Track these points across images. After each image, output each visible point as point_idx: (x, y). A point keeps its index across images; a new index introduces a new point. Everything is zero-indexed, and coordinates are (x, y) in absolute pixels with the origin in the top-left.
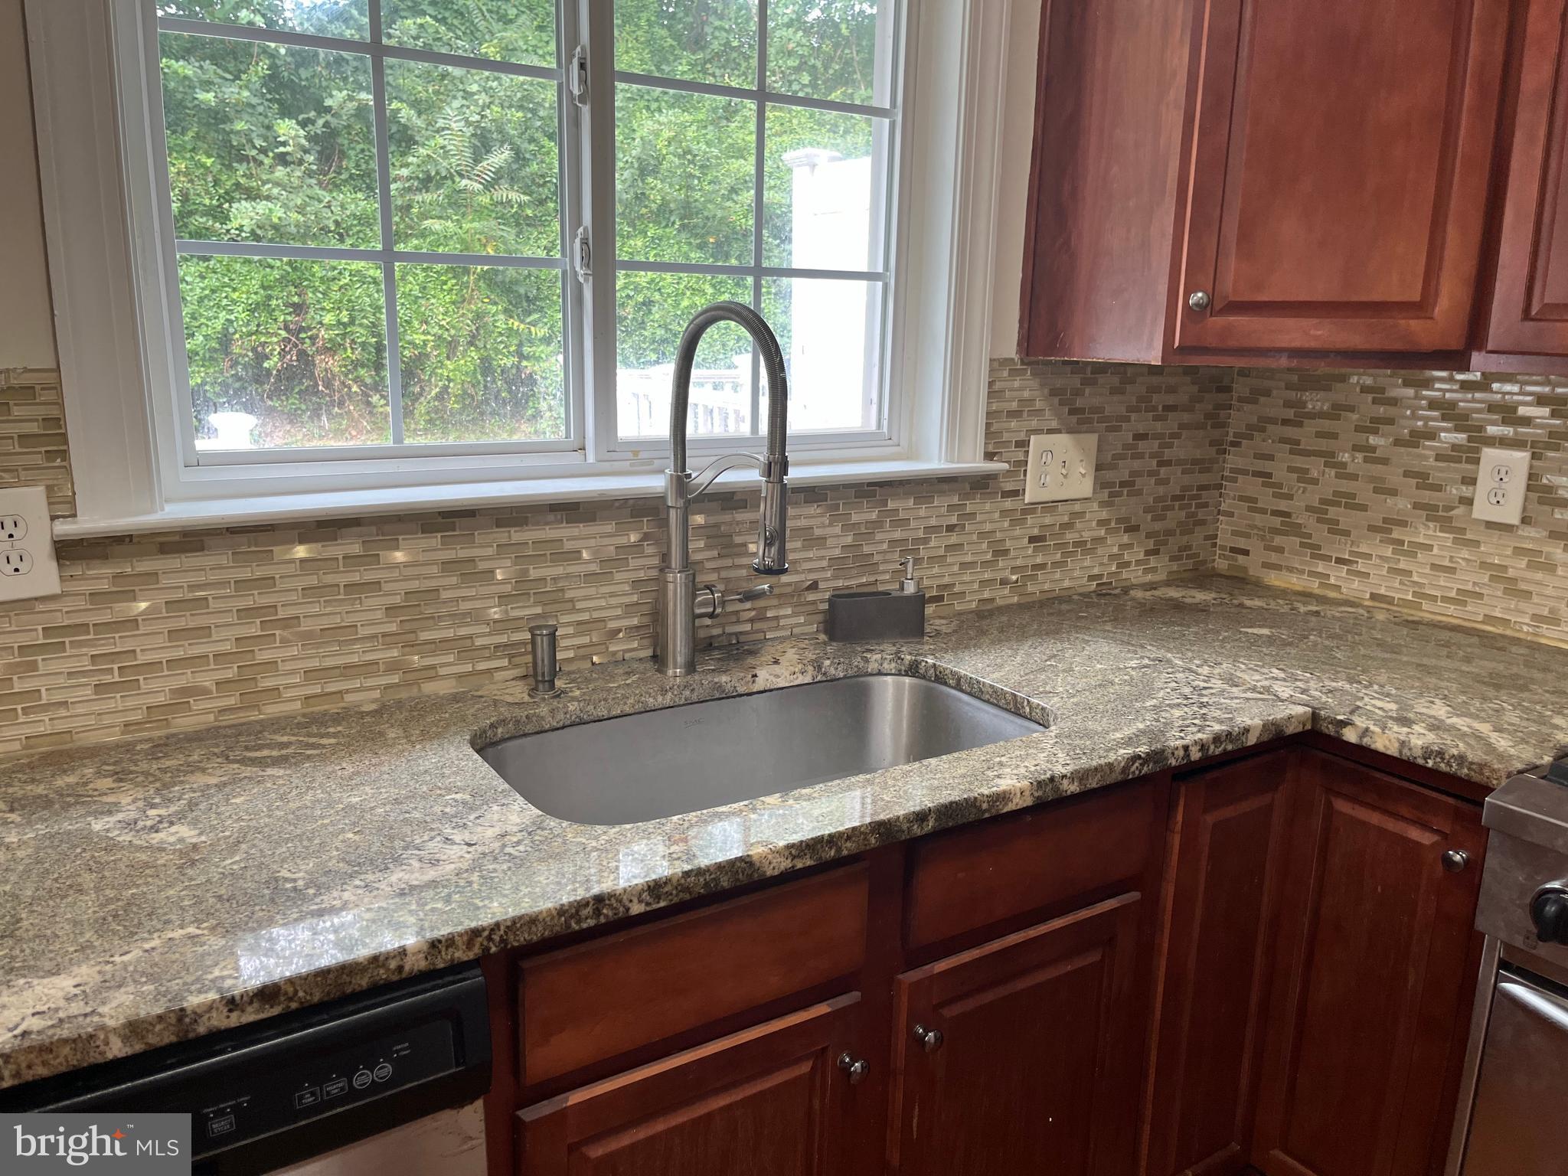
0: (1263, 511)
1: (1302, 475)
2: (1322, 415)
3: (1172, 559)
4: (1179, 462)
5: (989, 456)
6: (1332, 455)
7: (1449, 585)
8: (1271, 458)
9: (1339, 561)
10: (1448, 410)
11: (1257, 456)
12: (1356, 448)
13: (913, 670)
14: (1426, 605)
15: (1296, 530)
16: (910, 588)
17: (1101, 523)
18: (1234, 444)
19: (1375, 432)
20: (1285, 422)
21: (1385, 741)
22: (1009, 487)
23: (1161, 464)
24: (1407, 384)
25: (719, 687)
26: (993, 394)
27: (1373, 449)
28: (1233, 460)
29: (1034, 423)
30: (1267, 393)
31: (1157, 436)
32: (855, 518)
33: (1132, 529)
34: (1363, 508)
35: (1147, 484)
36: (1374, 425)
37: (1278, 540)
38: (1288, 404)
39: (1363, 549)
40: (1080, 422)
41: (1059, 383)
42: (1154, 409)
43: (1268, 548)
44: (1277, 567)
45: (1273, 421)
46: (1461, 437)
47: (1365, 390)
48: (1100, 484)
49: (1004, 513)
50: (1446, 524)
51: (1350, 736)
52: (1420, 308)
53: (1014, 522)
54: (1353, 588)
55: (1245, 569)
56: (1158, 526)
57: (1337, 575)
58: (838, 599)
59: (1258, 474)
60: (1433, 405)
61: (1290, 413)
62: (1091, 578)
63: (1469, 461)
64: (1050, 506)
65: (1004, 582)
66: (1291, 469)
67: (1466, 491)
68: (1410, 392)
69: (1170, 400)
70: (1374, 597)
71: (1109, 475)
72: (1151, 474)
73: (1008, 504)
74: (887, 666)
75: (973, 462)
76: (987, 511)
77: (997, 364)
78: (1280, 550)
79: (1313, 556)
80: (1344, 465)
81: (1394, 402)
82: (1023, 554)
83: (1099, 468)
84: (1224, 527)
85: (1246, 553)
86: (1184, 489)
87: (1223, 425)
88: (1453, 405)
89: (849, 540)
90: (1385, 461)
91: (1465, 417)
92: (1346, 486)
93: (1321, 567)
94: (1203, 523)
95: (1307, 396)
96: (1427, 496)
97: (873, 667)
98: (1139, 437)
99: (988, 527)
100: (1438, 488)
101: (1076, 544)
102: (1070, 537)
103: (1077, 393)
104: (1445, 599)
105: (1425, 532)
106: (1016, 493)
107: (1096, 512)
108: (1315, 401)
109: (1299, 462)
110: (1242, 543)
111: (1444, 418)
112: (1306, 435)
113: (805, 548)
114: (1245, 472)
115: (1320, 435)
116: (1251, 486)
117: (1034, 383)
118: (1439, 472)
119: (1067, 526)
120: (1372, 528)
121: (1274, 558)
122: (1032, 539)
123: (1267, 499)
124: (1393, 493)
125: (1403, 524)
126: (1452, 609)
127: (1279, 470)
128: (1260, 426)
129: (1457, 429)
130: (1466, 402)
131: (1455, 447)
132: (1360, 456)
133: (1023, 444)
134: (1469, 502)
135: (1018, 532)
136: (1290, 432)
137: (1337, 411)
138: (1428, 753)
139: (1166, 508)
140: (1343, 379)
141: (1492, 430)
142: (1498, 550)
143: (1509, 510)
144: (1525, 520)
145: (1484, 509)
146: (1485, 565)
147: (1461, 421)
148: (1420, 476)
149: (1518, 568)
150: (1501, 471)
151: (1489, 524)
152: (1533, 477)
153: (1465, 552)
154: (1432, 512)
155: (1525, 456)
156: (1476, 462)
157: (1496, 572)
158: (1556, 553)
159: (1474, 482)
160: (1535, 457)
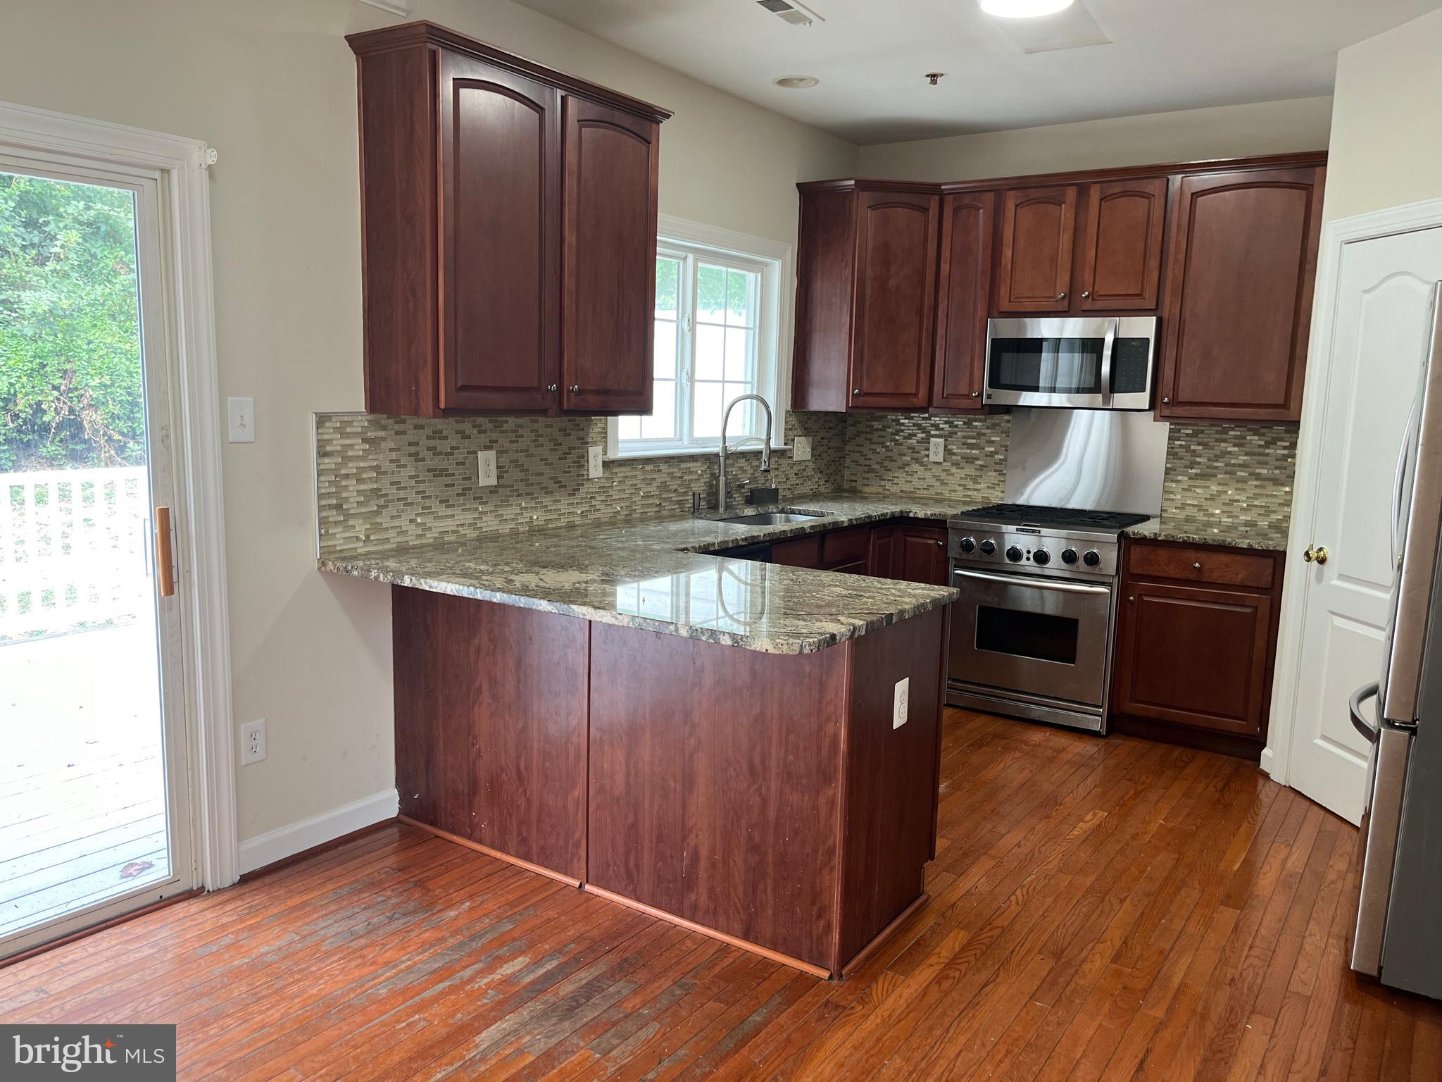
0: (861, 465)
1: (874, 451)
2: (880, 430)
3: (833, 484)
4: (833, 448)
5: (785, 444)
6: (884, 443)
7: (923, 484)
8: (862, 446)
9: (889, 480)
10: (919, 427)
11: (857, 445)
12: (891, 441)
13: (782, 511)
14: (917, 492)
15: (873, 471)
16: (774, 486)
17: (813, 469)
18: (848, 442)
19: (897, 435)
20: (867, 433)
21: (921, 515)
22: (789, 455)
23: (829, 448)
24: (906, 419)
25: (736, 513)
26: (786, 422)
27: (897, 440)
28: (848, 448)
29: (795, 433)
30: (860, 423)
31: (827, 438)
32: (753, 464)
33: (821, 472)
34: (895, 461)
35: (824, 455)
36: (897, 432)
37: (867, 475)
38: (867, 426)
39: (896, 475)
40: (808, 432)
41: (801, 419)
42: (825, 428)
43: (863, 478)
44: (868, 485)
45: (863, 433)
46: (924, 435)
47: (893, 420)
48: (813, 455)
49: (789, 464)
50: (922, 464)
51: (911, 515)
52: (915, 395)
53: (792, 468)
54: (895, 489)
55: (855, 487)
56: (828, 471)
57: (888, 485)
58: (752, 491)
59: (858, 452)
60: (915, 425)
61: (868, 430)
62: (811, 490)
63: (927, 443)
64: (800, 462)
65: (789, 489)
66: (870, 449)
67: (927, 452)
68: (907, 421)
69: (830, 425)
70: (901, 491)
71: (815, 452)
72: (826, 452)
73: (790, 461)
74: (775, 510)
75: (782, 446)
76: (784, 462)
77: (787, 412)
78: (868, 479)
79: (880, 480)
80: (888, 447)
81: (903, 424)
82: (793, 480)
83: (813, 449)
84: (847, 473)
85: (856, 481)
86: (835, 458)
87: (845, 435)
88: (921, 424)
89: (752, 472)
90: (901, 444)
91: (924, 428)
92: (889, 454)
93: (883, 483)
94: (840, 471)
95: (874, 423)
96: (915, 455)
97: (770, 511)
98: (822, 438)
99: (784, 469)
100: (918, 452)
101: (807, 477)
102: (805, 474)
103: (806, 422)
104: (923, 489)
105: (916, 467)
106: (791, 458)
107: (811, 466)
108: (876, 425)
109: (873, 447)
110: (854, 478)
111: (918, 429)
112: (875, 437)
113: (742, 473)
114: (853, 452)
115: (879, 437)
116: (856, 456)
117: (795, 419)
118: (919, 447)
119: (804, 470)
120: (899, 468)
121: (866, 482)
122: (796, 474)
123: (861, 460)
124: (905, 455)
125: (908, 465)
126: (925, 491)
127: (865, 450)
128: (859, 434)
129: (923, 433)
130: (924, 423)
131: (922, 439)
132: (893, 443)
133: (793, 440)
134: (928, 456)
135: (792, 472)
136: (868, 436)
137: (884, 429)
139: (830, 465)
140: (886, 417)
141: (932, 432)
142: (937, 471)
143: (940, 458)
144: (944, 460)
145: (933, 458)
146: (934, 476)
147: (923, 430)
148: (912, 449)
149: (943, 476)
150: (937, 445)
151: (934, 463)
152: (945, 446)
153: (928, 473)
154: (917, 460)
155: (942, 440)
156: (929, 443)
157: (938, 478)
158: (954, 470)
159: (929, 450)
160: (946, 440)
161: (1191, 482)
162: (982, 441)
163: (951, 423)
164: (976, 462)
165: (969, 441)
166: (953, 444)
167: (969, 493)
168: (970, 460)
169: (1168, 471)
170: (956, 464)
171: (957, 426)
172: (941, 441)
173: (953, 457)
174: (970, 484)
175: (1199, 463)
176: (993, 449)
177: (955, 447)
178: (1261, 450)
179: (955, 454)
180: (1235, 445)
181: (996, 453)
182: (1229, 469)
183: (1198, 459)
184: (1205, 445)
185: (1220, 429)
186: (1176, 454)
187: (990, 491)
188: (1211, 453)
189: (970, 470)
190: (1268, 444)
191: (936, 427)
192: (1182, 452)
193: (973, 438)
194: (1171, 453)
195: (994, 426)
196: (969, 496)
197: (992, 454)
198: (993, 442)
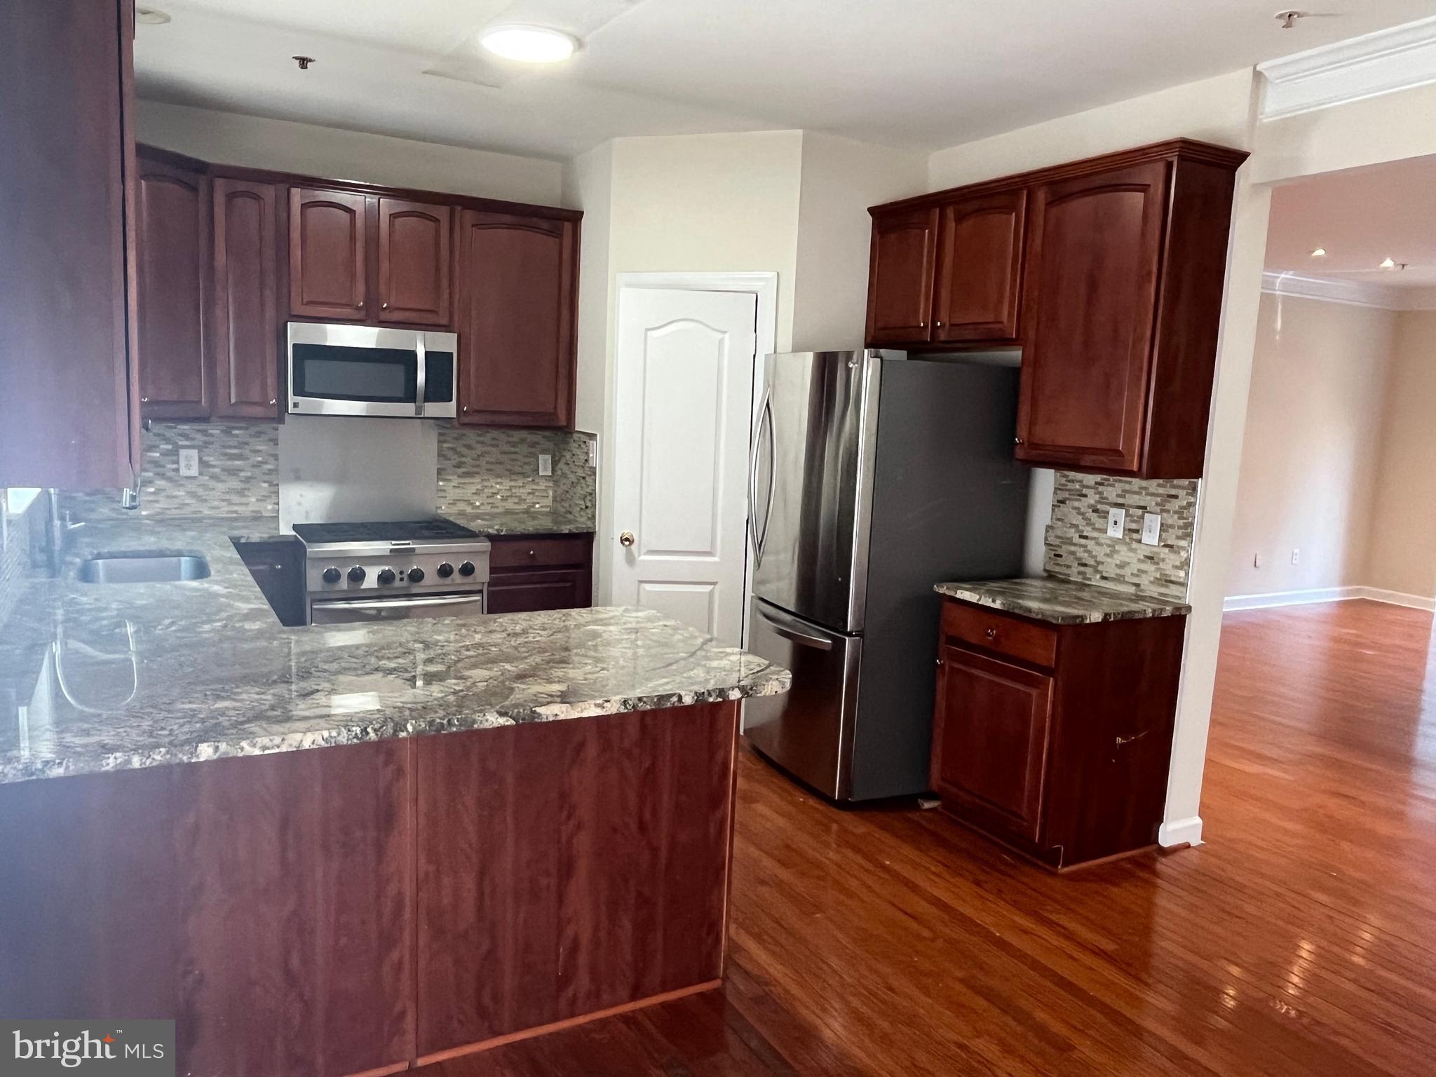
7: (175, 503)
14: (167, 512)
44: (93, 510)
46: (170, 447)
50: (170, 479)
63: (174, 455)
67: (175, 466)
78: (94, 502)
88: (165, 434)
91: (170, 439)
96: (160, 470)
100: (164, 467)
104: (175, 508)
105: (161, 483)
111: (161, 440)
118: (163, 460)
124: (145, 471)
125: (152, 482)
126: (177, 511)
129: (168, 443)
130: (168, 433)
131: (168, 450)
134: (177, 470)
138: (270, 538)
141: (180, 443)
142: (192, 487)
143: (194, 471)
144: (201, 474)
145: (184, 472)
146: (188, 493)
147: (167, 441)
148: (156, 463)
149: (200, 491)
150: (188, 458)
151: (188, 478)
152: (200, 459)
153: (181, 488)
154: (162, 476)
155: (196, 451)
156: (178, 455)
157: (193, 495)
158: (212, 483)
159: (177, 462)
160: (200, 451)
161: (462, 481)
162: (246, 452)
163: (204, 433)
164: (242, 474)
165: (229, 451)
166: (208, 455)
167: (236, 508)
168: (233, 472)
169: (440, 472)
170: (214, 477)
171: (212, 435)
172: (194, 453)
173: (211, 470)
174: (235, 498)
175: (464, 463)
176: (260, 459)
177: (212, 459)
178: (513, 450)
179: (214, 466)
180: (492, 445)
181: (265, 463)
182: (489, 466)
183: (463, 459)
184: (469, 447)
185: (479, 432)
186: (443, 456)
187: (260, 503)
188: (473, 454)
189: (234, 483)
190: (514, 445)
191: (186, 437)
192: (450, 454)
193: (235, 447)
194: (441, 455)
195: (258, 434)
196: (236, 512)
197: (258, 465)
198: (259, 451)
